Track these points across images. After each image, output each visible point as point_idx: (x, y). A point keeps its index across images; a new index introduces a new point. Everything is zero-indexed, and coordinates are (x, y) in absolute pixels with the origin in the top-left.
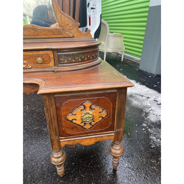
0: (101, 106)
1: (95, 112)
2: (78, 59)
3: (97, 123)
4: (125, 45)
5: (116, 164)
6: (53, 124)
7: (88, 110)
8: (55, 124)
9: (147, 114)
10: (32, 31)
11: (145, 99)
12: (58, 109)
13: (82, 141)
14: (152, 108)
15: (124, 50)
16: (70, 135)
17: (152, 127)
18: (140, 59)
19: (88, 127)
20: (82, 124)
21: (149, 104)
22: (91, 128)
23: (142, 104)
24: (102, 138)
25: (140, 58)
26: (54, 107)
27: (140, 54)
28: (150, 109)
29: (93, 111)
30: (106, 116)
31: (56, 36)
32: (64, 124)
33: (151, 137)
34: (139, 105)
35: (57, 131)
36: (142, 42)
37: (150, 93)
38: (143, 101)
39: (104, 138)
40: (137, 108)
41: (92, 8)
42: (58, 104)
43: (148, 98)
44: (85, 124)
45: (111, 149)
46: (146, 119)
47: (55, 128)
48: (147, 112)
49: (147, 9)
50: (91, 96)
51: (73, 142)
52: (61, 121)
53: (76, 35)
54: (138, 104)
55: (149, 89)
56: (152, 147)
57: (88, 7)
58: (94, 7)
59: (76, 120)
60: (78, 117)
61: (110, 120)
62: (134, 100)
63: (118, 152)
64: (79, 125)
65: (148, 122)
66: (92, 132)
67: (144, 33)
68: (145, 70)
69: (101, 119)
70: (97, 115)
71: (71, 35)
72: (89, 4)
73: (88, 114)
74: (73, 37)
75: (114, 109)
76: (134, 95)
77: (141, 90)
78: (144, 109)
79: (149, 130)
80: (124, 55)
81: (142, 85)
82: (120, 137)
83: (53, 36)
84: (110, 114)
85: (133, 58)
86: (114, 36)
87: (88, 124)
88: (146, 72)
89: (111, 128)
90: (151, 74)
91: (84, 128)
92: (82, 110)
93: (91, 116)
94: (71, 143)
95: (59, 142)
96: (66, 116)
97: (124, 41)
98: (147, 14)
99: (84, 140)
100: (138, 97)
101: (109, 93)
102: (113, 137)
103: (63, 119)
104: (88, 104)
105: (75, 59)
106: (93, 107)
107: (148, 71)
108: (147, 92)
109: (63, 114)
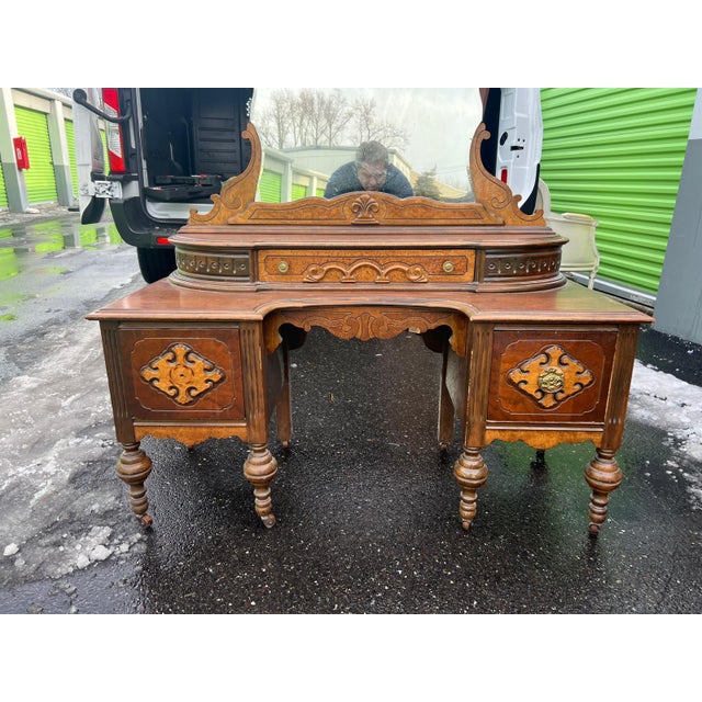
0: (581, 361)
1: (569, 372)
2: (524, 269)
3: (568, 396)
4: (601, 251)
5: (600, 514)
6: (481, 386)
7: (554, 366)
8: (484, 387)
9: (678, 442)
10: (421, 211)
11: (674, 408)
12: (495, 355)
13: (529, 436)
14: (695, 430)
15: (596, 268)
16: (507, 417)
17: (694, 471)
18: (655, 299)
19: (548, 402)
20: (539, 395)
21: (686, 420)
22: (555, 406)
23: (664, 419)
24: (575, 435)
25: (654, 296)
26: (490, 349)
27: (656, 283)
28: (689, 431)
29: (565, 368)
30: (591, 382)
31: (468, 222)
32: (500, 390)
33: (693, 490)
34: (655, 419)
35: (486, 402)
36: (661, 257)
37: (688, 393)
38: (667, 410)
39: (578, 437)
40: (647, 426)
41: (514, 148)
42: (497, 347)
43: (683, 405)
44: (544, 394)
45: (590, 470)
46: (675, 451)
47: (483, 397)
48: (679, 437)
49: (683, 144)
50: (564, 335)
51: (512, 435)
52: (495, 382)
53: (509, 221)
54: (649, 417)
55: (685, 383)
56: (694, 508)
57: (502, 143)
58: (520, 144)
59: (525, 382)
60: (532, 378)
61: (596, 395)
62: (636, 406)
63: (609, 476)
64: (531, 396)
65: (684, 459)
66: (555, 418)
67: (671, 216)
68: (671, 333)
69: (578, 387)
70: (571, 378)
71: (500, 221)
72: (505, 136)
73: (554, 373)
74: (504, 224)
75: (608, 369)
76: (638, 396)
77: (660, 384)
78: (670, 429)
79: (686, 474)
80: (595, 283)
81: (661, 372)
82: (616, 439)
83: (461, 222)
84: (598, 381)
85: (630, 294)
86: (565, 222)
87: (551, 396)
88: (676, 339)
89: (598, 415)
90: (693, 344)
91: (540, 405)
92: (542, 364)
93: (558, 378)
94: (506, 437)
95: (483, 430)
96: (508, 371)
97: (598, 239)
98: (680, 159)
99: (536, 434)
100: (651, 400)
101: (601, 334)
102: (598, 438)
103: (501, 378)
104: (555, 351)
105: (518, 269)
106: (566, 359)
107: (681, 337)
108: (681, 391)
109: (503, 367)
